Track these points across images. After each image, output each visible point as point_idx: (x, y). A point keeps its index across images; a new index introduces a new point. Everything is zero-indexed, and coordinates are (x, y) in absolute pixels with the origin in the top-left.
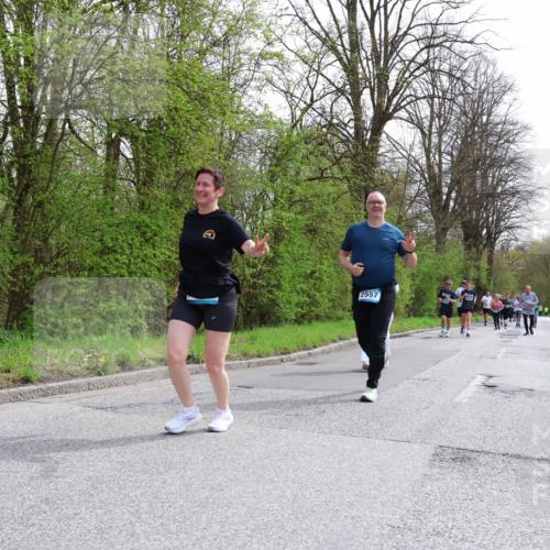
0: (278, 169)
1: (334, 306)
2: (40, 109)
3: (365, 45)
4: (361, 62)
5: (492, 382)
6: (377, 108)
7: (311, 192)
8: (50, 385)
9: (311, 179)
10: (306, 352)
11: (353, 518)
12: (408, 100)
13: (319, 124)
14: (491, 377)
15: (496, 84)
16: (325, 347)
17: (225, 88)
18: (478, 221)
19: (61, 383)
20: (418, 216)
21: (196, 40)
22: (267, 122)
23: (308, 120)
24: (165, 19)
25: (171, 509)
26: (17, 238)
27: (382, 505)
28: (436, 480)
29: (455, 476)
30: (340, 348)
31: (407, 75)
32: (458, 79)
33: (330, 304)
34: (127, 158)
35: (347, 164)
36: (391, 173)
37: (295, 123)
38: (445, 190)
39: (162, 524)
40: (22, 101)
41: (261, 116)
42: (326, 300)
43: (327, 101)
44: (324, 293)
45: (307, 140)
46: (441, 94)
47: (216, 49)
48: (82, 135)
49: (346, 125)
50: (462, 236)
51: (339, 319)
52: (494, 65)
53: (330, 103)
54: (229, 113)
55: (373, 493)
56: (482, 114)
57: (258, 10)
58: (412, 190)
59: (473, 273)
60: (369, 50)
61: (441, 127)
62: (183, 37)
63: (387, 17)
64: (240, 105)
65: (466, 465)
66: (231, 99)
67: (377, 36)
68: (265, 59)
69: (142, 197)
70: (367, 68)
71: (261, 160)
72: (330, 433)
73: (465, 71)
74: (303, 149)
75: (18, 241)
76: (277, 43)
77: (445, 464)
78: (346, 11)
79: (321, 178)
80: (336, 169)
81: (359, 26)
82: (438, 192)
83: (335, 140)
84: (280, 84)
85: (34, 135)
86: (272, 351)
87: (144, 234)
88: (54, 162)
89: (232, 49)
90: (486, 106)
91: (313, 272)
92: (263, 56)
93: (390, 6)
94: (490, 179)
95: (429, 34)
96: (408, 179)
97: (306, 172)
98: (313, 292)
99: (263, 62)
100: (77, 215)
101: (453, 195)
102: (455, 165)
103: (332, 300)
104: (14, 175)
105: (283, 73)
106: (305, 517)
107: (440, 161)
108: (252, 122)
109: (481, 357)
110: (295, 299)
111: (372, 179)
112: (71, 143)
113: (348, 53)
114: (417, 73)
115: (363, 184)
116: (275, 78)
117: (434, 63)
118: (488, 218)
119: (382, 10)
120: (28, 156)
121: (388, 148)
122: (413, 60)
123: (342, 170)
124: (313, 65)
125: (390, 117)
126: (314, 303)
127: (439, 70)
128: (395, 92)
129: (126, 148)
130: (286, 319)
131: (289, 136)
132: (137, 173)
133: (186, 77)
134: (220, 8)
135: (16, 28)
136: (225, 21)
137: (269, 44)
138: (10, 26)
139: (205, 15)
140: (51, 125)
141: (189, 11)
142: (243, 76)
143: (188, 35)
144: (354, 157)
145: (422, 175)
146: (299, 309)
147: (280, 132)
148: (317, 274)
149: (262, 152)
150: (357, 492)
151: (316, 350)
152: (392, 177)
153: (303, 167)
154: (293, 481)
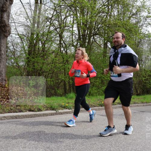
2: (86, 36)
17: (137, 27)
21: (128, 14)
22: (149, 36)
24: (119, 9)
25: (121, 145)
34: (109, 48)
39: (118, 149)
40: (82, 34)
41: (147, 34)
47: (133, 16)
48: (97, 42)
54: (138, 34)
57: (145, 4)
62: (124, 14)
64: (141, 31)
66: (138, 30)
68: (148, 18)
71: (147, 47)
85: (85, 43)
88: (90, 49)
89: (138, 16)
100: (96, 63)
108: (144, 36)
112: (95, 44)
129: (109, 45)
133: (125, 25)
134: (134, 5)
135: (80, 15)
136: (136, 8)
137: (149, 13)
138: (79, 15)
139: (130, 7)
140: (89, 40)
141: (126, 6)
142: (142, 23)
143: (126, 13)
149: (147, 44)
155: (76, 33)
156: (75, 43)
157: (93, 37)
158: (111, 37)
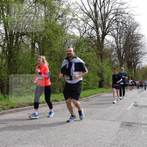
0: (77, 49)
1: (93, 85)
2: (14, 36)
3: (99, 16)
4: (98, 20)
5: (136, 104)
6: (103, 32)
7: (86, 55)
8: (19, 109)
9: (86, 52)
10: (86, 98)
11: (100, 142)
12: (111, 30)
13: (88, 37)
14: (136, 103)
15: (134, 24)
16: (91, 96)
17: (63, 29)
18: (131, 61)
19: (22, 108)
20: (115, 60)
21: (55, 16)
23: (85, 36)
24: (46, 11)
25: (52, 141)
26: (9, 70)
27: (108, 138)
28: (122, 131)
29: (127, 130)
30: (95, 96)
31: (111, 23)
32: (124, 23)
33: (92, 85)
34: (37, 48)
35: (96, 48)
36: (107, 49)
37: (81, 37)
38: (122, 53)
39: (50, 145)
40: (9, 34)
41: (72, 36)
42: (91, 84)
43: (90, 31)
44: (91, 82)
45: (85, 41)
46: (120, 28)
47: (60, 18)
48: (25, 42)
50: (127, 65)
51: (95, 89)
52: (134, 19)
54: (64, 35)
55: (105, 135)
56: (131, 32)
57: (70, 7)
58: (113, 53)
59: (130, 75)
60: (100, 17)
61: (120, 36)
62: (51, 16)
63: (105, 8)
64: (67, 33)
65: (130, 127)
66: (64, 31)
67: (102, 13)
70: (100, 21)
72: (93, 119)
73: (126, 21)
74: (84, 44)
75: (9, 71)
76: (76, 16)
77: (124, 127)
78: (94, 7)
79: (89, 51)
80: (92, 49)
81: (97, 10)
82: (120, 54)
83: (92, 41)
84: (77, 27)
85: (13, 43)
88: (18, 49)
89: (64, 18)
91: (87, 76)
92: (72, 19)
93: (105, 5)
94: (134, 50)
95: (116, 12)
96: (112, 51)
97: (85, 50)
98: (87, 82)
100: (24, 64)
101: (124, 54)
102: (124, 46)
103: (93, 84)
104: (8, 53)
105: (78, 24)
106: (87, 142)
107: (120, 45)
108: (70, 37)
109: (133, 97)
111: (102, 51)
112: (22, 44)
113: (95, 18)
114: (113, 22)
115: (100, 52)
116: (76, 25)
117: (118, 19)
118: (134, 60)
119: (103, 6)
120: (11, 48)
121: (106, 43)
122: (112, 19)
123: (94, 49)
124: (86, 21)
125: (106, 34)
126: (88, 84)
127: (119, 21)
128: (108, 28)
129: (37, 45)
131: (80, 40)
133: (52, 26)
134: (60, 7)
135: (7, 15)
136: (62, 11)
137: (74, 16)
138: (5, 14)
139: (56, 9)
140: (17, 40)
141: (52, 9)
142: (67, 25)
143: (52, 15)
144: (97, 45)
145: (116, 49)
146: (84, 86)
147: (77, 40)
148: (88, 77)
149: (73, 45)
150: (101, 135)
151: (89, 97)
152: (108, 50)
153: (84, 49)
154: (84, 133)
155: (3, 32)
156: (3, 43)
157: (20, 37)
158: (39, 37)
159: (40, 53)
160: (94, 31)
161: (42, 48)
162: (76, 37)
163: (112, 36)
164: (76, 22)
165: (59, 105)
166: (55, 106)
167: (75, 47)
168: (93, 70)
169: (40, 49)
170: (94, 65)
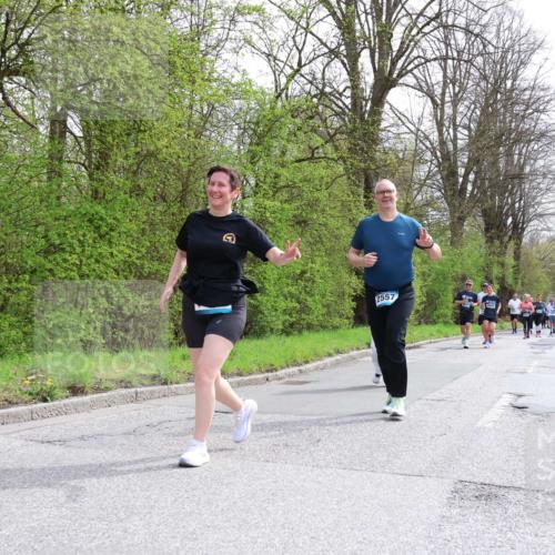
0: (259, 148)
1: (329, 313)
4: (359, 16)
5: (521, 402)
6: (378, 72)
7: (300, 176)
9: (299, 161)
10: (295, 369)
12: (416, 62)
13: (309, 93)
14: (520, 396)
15: (523, 41)
16: (319, 362)
17: (194, 51)
18: (501, 207)
20: (429, 203)
22: (246, 92)
23: (295, 88)
28: (457, 523)
29: (480, 517)
30: (337, 363)
31: (415, 31)
32: (477, 36)
33: (324, 311)
34: (75, 136)
35: (343, 142)
36: (396, 152)
37: (280, 92)
38: (461, 171)
41: (238, 85)
42: (320, 306)
43: (318, 66)
44: (317, 297)
45: (294, 113)
46: (455, 55)
48: (20, 109)
49: (341, 94)
50: (483, 227)
51: (335, 328)
52: (521, 18)
53: (322, 68)
54: (199, 81)
55: (380, 538)
56: (506, 78)
58: (422, 172)
59: (496, 271)
61: (456, 95)
64: (213, 71)
65: (493, 504)
66: (202, 64)
68: (243, 14)
69: (95, 184)
70: (365, 24)
71: (239, 137)
72: (326, 467)
73: (484, 26)
74: (290, 124)
77: (467, 503)
79: (311, 159)
80: (329, 147)
82: (453, 173)
83: (328, 112)
84: (260, 44)
86: (256, 367)
87: (98, 228)
90: (511, 68)
91: (303, 272)
92: (240, 10)
94: (516, 157)
96: (417, 158)
97: (294, 151)
98: (303, 296)
99: (240, 18)
100: (15, 207)
101: (472, 177)
102: (473, 140)
103: (327, 306)
105: (264, 31)
107: (455, 136)
108: (227, 91)
109: (507, 371)
110: (282, 304)
111: (372, 159)
112: (6, 117)
113: (343, 6)
114: (426, 30)
115: (362, 165)
116: (255, 38)
117: (447, 16)
118: (513, 204)
121: (392, 121)
122: (421, 14)
123: (336, 148)
124: (301, 20)
125: (393, 84)
126: (305, 309)
127: (453, 26)
128: (401, 53)
129: (74, 124)
130: (272, 329)
131: (272, 108)
132: (88, 155)
142: (216, 35)
144: (351, 133)
145: (434, 154)
146: (288, 317)
147: (261, 104)
148: (308, 275)
149: (240, 128)
150: (360, 539)
151: (308, 366)
152: (397, 157)
153: (290, 146)
154: (283, 527)
159: (90, 162)
160: (340, 65)
161: (96, 137)
162: (255, 93)
163: (421, 94)
164: (255, 23)
165: (171, 400)
166: (154, 402)
167: (250, 137)
168: (328, 245)
169: (89, 144)
170: (333, 223)
